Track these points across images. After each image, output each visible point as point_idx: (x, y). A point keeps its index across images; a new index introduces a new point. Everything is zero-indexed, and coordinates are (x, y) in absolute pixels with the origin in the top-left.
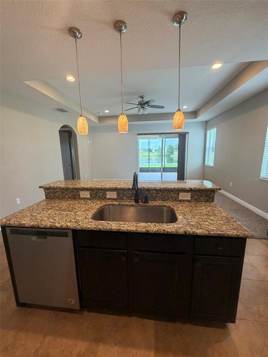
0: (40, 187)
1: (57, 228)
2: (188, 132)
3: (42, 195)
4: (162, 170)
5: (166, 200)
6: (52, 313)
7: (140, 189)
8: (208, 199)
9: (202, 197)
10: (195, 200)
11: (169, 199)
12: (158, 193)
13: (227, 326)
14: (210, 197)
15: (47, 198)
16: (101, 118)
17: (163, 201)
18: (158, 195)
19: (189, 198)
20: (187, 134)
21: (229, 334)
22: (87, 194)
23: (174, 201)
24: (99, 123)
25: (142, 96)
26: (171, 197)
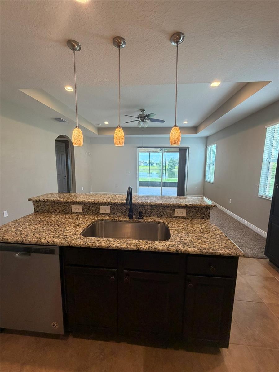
0: (29, 200)
1: (43, 244)
2: (189, 147)
3: (30, 208)
4: (162, 184)
5: (162, 216)
7: (135, 205)
8: (204, 216)
9: (198, 214)
10: (191, 217)
11: (164, 215)
12: (153, 209)
14: (206, 214)
15: (36, 212)
16: (100, 130)
17: (158, 217)
18: (153, 211)
19: (185, 215)
20: (188, 149)
21: (223, 361)
22: (79, 209)
23: (169, 217)
24: (98, 134)
25: (142, 109)
26: (167, 213)
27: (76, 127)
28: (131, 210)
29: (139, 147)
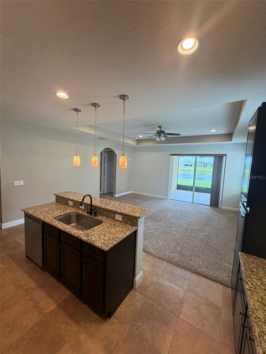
0: (54, 194)
2: (226, 155)
3: (54, 199)
5: (109, 217)
6: (35, 266)
7: (94, 206)
8: (133, 223)
9: (129, 221)
10: (125, 222)
11: (110, 217)
12: (104, 211)
13: (107, 320)
14: (134, 222)
15: (56, 202)
16: (139, 141)
17: (107, 217)
18: (104, 212)
19: (121, 220)
20: (225, 157)
22: (71, 203)
23: (113, 219)
24: (137, 144)
25: (160, 126)
26: (111, 216)
27: (76, 155)
28: (91, 210)
29: (172, 155)
